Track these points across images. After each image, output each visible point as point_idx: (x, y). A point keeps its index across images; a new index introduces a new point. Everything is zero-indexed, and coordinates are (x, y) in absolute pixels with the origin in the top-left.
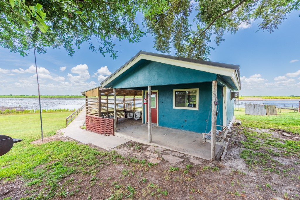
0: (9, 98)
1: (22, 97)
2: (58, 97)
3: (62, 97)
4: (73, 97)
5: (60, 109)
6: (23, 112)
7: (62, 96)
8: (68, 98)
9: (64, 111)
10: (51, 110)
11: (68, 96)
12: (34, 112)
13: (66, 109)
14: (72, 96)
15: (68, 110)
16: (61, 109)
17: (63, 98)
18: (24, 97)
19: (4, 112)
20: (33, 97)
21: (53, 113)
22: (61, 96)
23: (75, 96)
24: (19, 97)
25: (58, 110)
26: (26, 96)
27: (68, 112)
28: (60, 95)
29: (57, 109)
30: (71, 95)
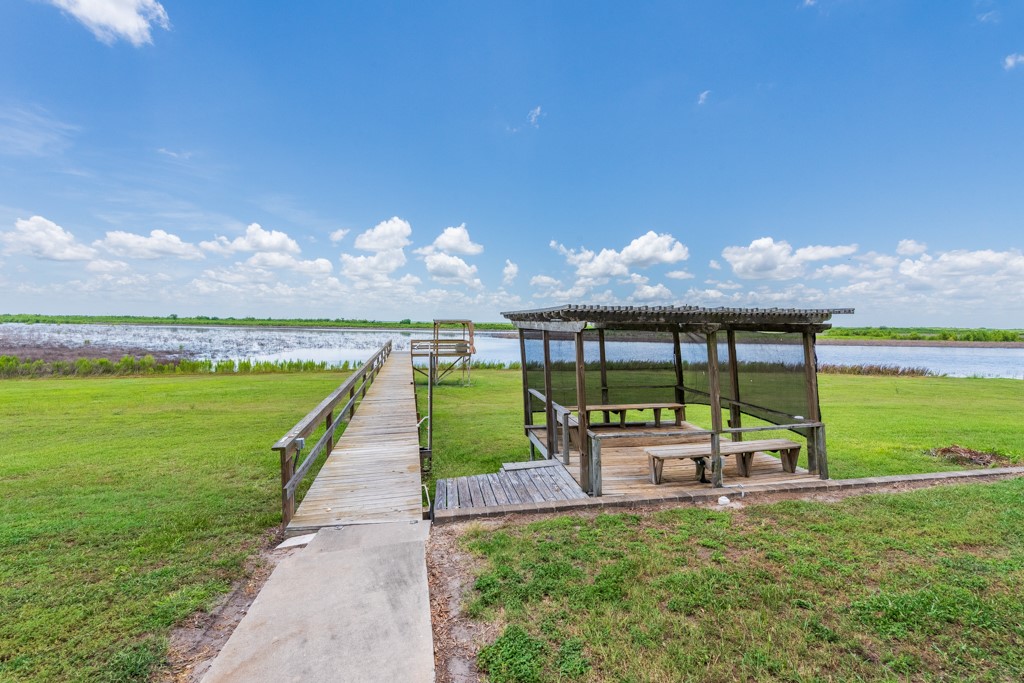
0: (167, 324)
1: (202, 321)
2: (298, 323)
3: (310, 323)
4: (340, 324)
5: (295, 361)
6: (178, 368)
7: (311, 321)
8: (326, 327)
9: (310, 367)
10: (267, 365)
11: (328, 320)
12: (213, 370)
13: (318, 362)
14: (337, 321)
15: (323, 365)
16: (300, 363)
17: (311, 326)
18: (206, 321)
19: (118, 368)
20: (231, 322)
21: (273, 375)
22: (306, 321)
23: (348, 322)
24: (194, 321)
25: (291, 365)
26: (213, 319)
27: (323, 375)
28: (304, 319)
29: (288, 361)
30: (333, 319)
